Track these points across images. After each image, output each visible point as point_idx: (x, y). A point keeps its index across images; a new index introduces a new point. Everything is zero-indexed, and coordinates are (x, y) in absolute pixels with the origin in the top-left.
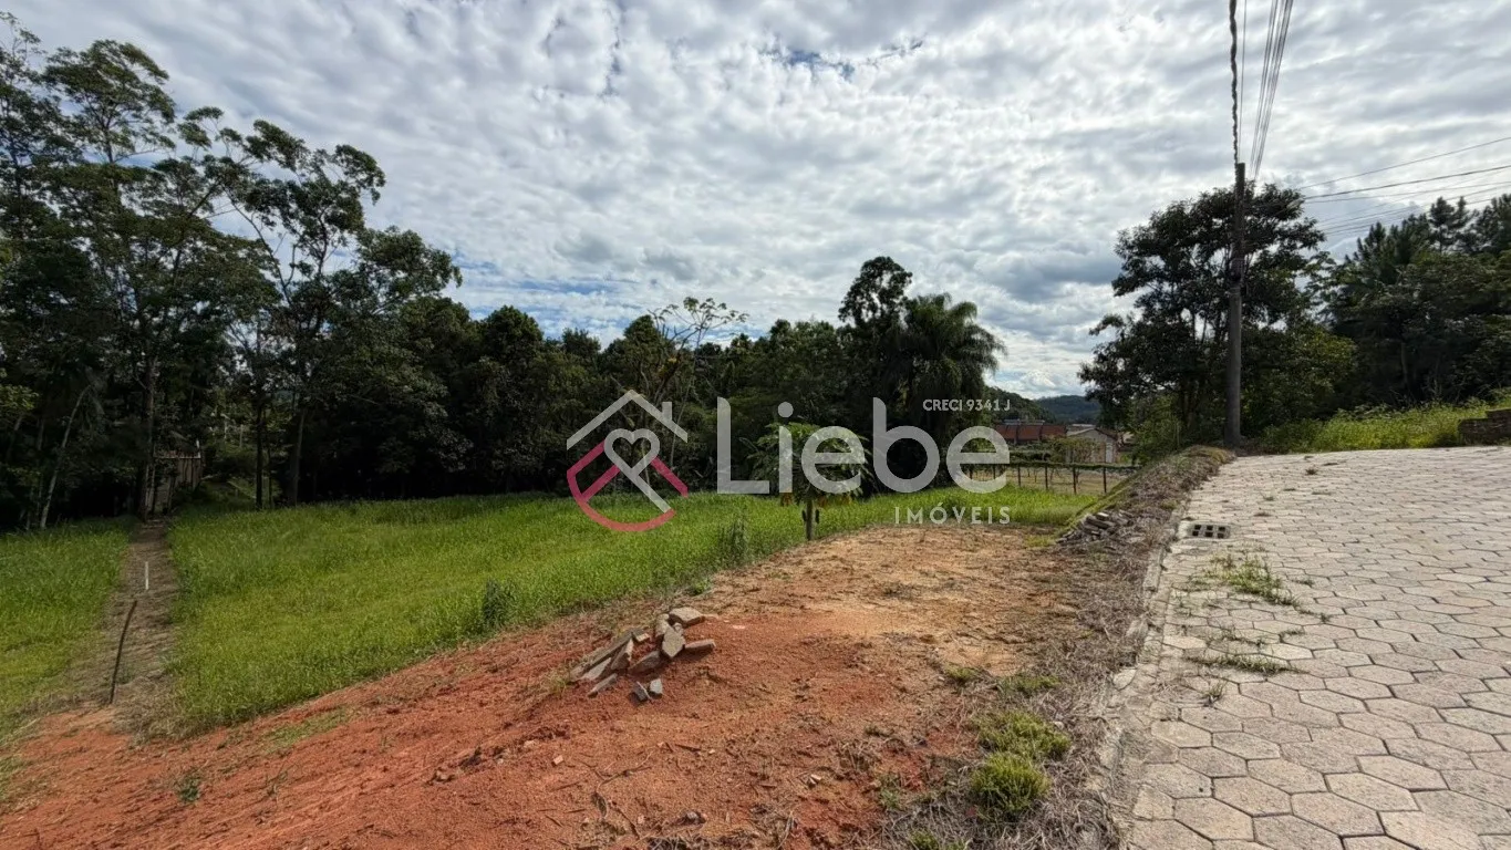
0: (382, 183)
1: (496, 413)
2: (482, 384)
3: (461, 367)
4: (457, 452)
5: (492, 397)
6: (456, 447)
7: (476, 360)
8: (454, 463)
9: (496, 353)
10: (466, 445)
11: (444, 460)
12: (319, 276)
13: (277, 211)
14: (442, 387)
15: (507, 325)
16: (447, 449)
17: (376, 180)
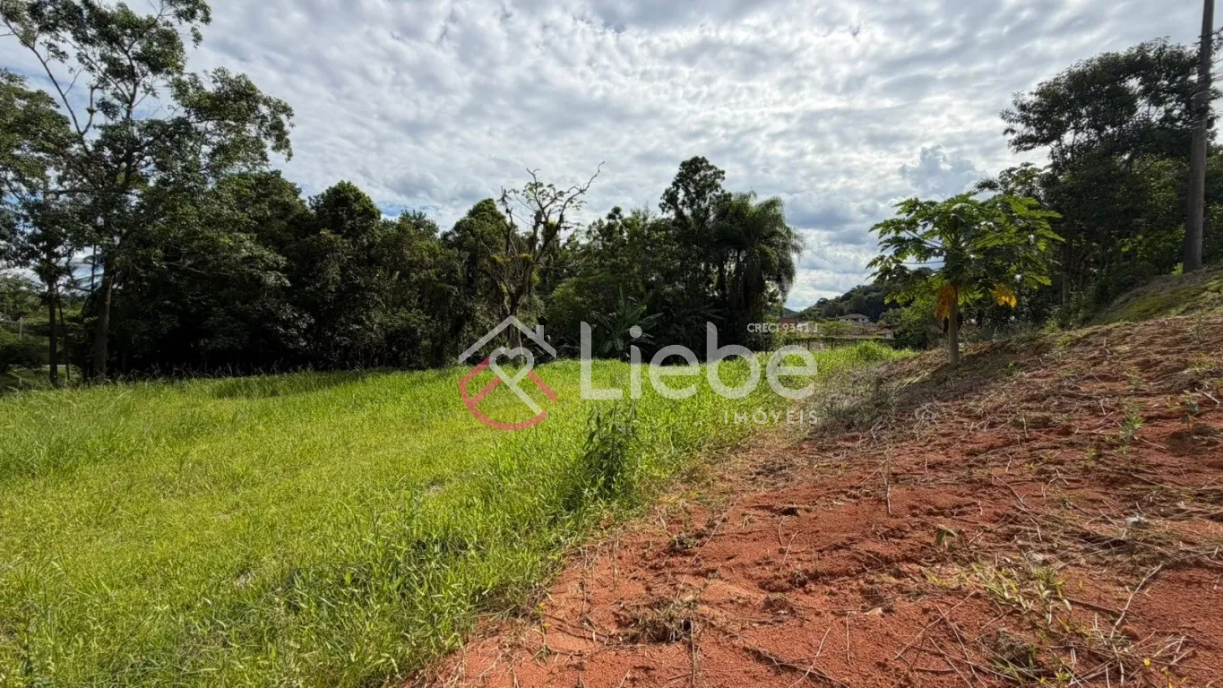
0: (206, 20)
1: (338, 289)
2: (323, 257)
3: (297, 240)
4: (298, 328)
5: (333, 272)
6: (296, 322)
7: (316, 231)
8: (292, 338)
9: (336, 226)
10: (306, 321)
11: (283, 335)
12: (128, 122)
13: (68, 35)
14: (280, 258)
15: (347, 198)
16: (286, 324)
17: (200, 13)
